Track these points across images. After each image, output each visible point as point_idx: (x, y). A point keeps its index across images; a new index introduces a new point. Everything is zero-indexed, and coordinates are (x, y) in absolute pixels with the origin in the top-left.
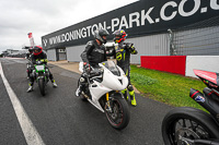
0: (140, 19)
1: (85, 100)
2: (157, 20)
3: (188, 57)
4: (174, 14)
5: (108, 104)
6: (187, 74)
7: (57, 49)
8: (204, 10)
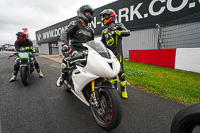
0: (129, 15)
1: (68, 91)
2: (146, 15)
3: (178, 50)
4: (163, 9)
5: (93, 96)
6: (176, 67)
8: (192, 5)
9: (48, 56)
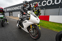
3: (50, 16)
4: (45, 4)
7: (9, 12)
8: (53, 4)
9: (9, 17)
